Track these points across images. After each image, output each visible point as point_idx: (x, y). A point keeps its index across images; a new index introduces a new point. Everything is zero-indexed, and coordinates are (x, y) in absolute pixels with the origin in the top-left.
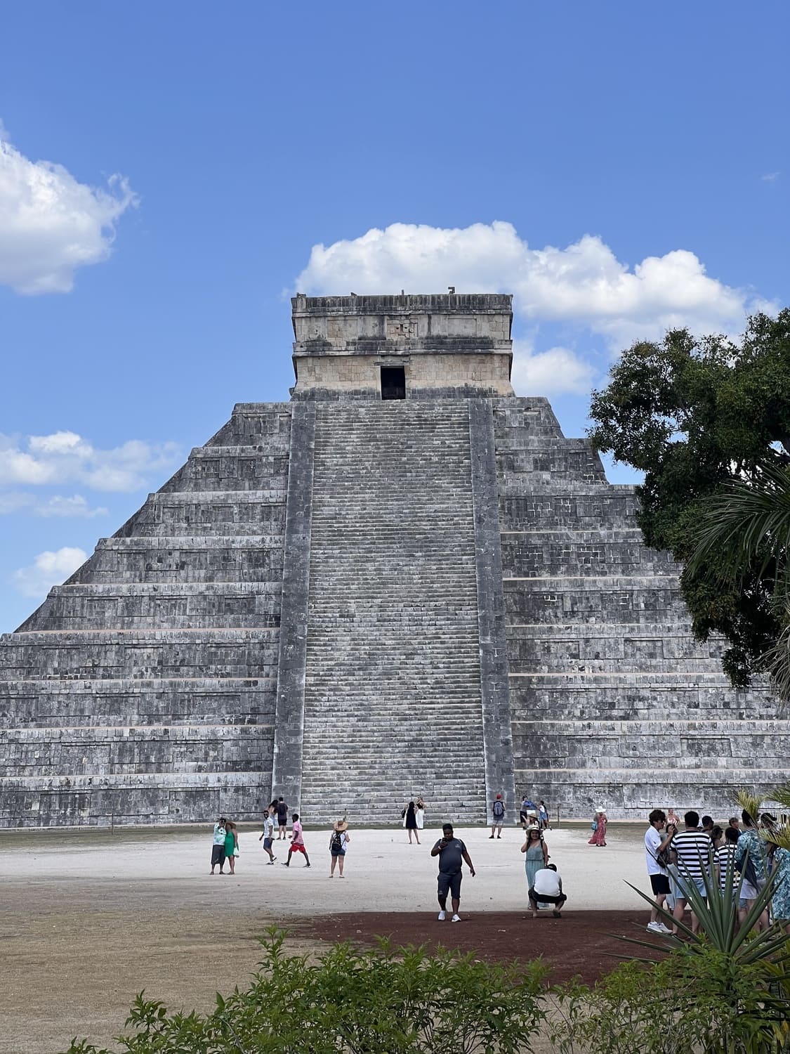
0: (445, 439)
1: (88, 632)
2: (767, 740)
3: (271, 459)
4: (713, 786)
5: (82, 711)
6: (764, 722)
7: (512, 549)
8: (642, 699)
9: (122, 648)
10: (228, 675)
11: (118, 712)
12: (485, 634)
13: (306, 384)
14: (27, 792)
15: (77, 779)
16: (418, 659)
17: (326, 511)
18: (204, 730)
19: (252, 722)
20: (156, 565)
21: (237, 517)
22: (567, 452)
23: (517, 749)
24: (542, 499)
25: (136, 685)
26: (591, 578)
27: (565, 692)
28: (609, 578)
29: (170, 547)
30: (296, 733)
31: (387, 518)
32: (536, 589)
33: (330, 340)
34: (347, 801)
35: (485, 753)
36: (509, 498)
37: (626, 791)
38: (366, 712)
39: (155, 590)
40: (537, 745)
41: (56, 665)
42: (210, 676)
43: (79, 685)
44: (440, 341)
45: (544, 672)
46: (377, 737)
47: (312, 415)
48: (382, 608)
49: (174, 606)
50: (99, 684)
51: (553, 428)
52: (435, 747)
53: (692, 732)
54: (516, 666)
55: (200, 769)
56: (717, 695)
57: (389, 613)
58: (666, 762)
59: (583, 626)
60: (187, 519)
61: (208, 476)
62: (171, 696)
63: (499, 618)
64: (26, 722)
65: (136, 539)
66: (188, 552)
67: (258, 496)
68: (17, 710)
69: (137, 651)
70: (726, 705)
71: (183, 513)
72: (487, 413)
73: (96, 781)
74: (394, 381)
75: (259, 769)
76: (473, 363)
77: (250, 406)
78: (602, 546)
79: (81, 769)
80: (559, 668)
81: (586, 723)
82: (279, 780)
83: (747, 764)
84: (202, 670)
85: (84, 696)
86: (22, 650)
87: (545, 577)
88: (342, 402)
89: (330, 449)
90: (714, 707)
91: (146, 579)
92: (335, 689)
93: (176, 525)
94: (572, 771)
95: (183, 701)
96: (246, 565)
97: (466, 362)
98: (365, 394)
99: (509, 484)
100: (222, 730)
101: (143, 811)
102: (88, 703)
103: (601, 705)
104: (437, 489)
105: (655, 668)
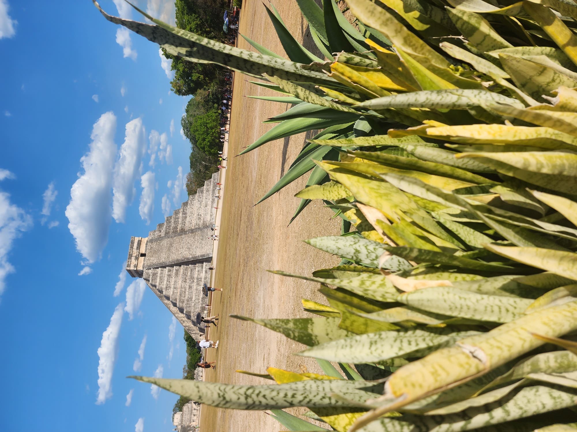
0: (154, 245)
2: (206, 197)
7: (173, 233)
8: (199, 214)
9: (182, 288)
10: (188, 272)
11: (192, 286)
16: (189, 242)
17: (164, 260)
18: (197, 272)
20: (169, 286)
24: (166, 231)
25: (188, 285)
27: (196, 224)
29: (166, 284)
30: (199, 256)
31: (166, 251)
32: (180, 230)
33: (134, 264)
34: (210, 247)
35: (204, 230)
36: (165, 235)
37: (211, 214)
38: (196, 247)
39: (173, 284)
41: (183, 298)
42: (188, 274)
43: (187, 293)
44: (137, 247)
45: (193, 227)
46: (200, 245)
47: (147, 266)
48: (180, 248)
49: (176, 282)
50: (187, 290)
51: (155, 231)
52: (203, 237)
53: (204, 207)
55: (202, 272)
59: (187, 223)
60: (162, 282)
62: (190, 279)
67: (159, 273)
68: (190, 302)
69: (182, 286)
70: (201, 203)
71: (160, 283)
72: (151, 240)
74: (143, 255)
75: (203, 264)
76: (142, 243)
78: (175, 222)
80: (193, 225)
81: (201, 221)
83: (209, 199)
84: (187, 276)
86: (180, 303)
87: (178, 229)
89: (153, 262)
92: (192, 252)
95: (191, 277)
96: (171, 272)
98: (144, 259)
100: (197, 270)
102: (190, 291)
103: (199, 219)
104: (162, 245)
105: (194, 213)
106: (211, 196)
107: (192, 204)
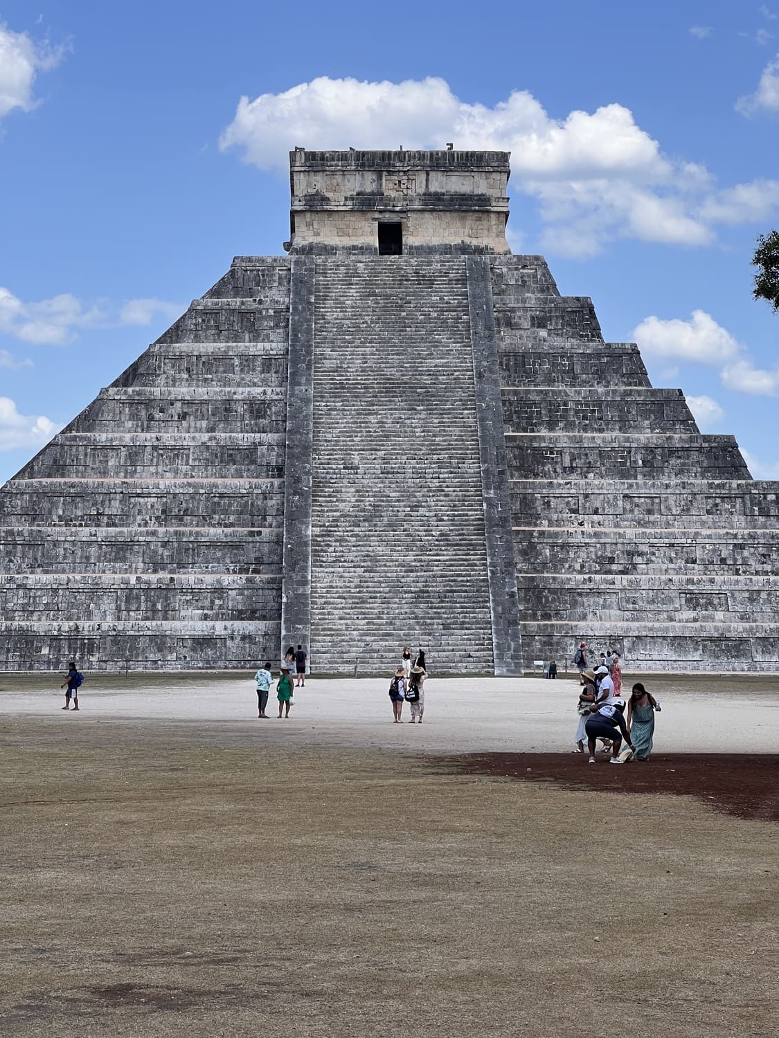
0: (442, 294)
1: (92, 480)
2: (764, 595)
3: (271, 312)
4: (711, 639)
5: (88, 558)
6: (761, 578)
7: (511, 404)
8: (641, 554)
9: (126, 497)
10: (232, 525)
11: (124, 560)
12: (488, 488)
13: (304, 238)
14: (36, 636)
15: (85, 625)
16: (422, 511)
17: (328, 364)
18: (209, 579)
19: (256, 571)
20: (158, 415)
21: (237, 369)
22: (564, 310)
23: (520, 600)
24: (539, 356)
25: (141, 534)
26: (589, 435)
27: (565, 546)
28: (607, 435)
29: (172, 397)
30: (304, 583)
31: (388, 371)
32: (535, 445)
33: (328, 195)
34: (356, 651)
35: (491, 604)
36: (507, 355)
37: (626, 643)
38: (372, 563)
39: (158, 439)
40: (539, 598)
41: (61, 512)
42: (214, 526)
43: (84, 533)
44: (438, 197)
45: (544, 526)
46: (384, 588)
47: (311, 270)
48: (385, 460)
49: (177, 455)
50: (103, 532)
51: (548, 286)
52: (441, 597)
53: (690, 587)
54: (517, 520)
55: (206, 617)
56: (714, 551)
57: (393, 465)
58: (665, 615)
59: (583, 482)
60: (188, 370)
61: (208, 328)
62: (176, 545)
63: (502, 472)
64: (32, 569)
65: (137, 389)
66: (189, 403)
67: (258, 348)
68: (23, 557)
69: (141, 500)
70: (723, 561)
71: (185, 364)
72: (485, 270)
73: (105, 627)
74: (391, 238)
75: (264, 618)
76: (470, 220)
77: (250, 260)
78: (599, 403)
79: (89, 615)
80: (558, 523)
81: (586, 576)
82: (287, 629)
83: (743, 618)
84: (206, 520)
85: (90, 543)
86: (27, 497)
87: (544, 432)
88: (340, 257)
89: (330, 303)
90: (712, 563)
91: (148, 429)
92: (341, 540)
93: (178, 376)
94: (574, 623)
95: (187, 550)
96: (247, 417)
97: (463, 219)
98: (362, 250)
99: (507, 340)
100: (227, 579)
101: (152, 657)
102: (93, 551)
103: (600, 560)
104: (436, 344)
105: (653, 524)
107: (718, 501)
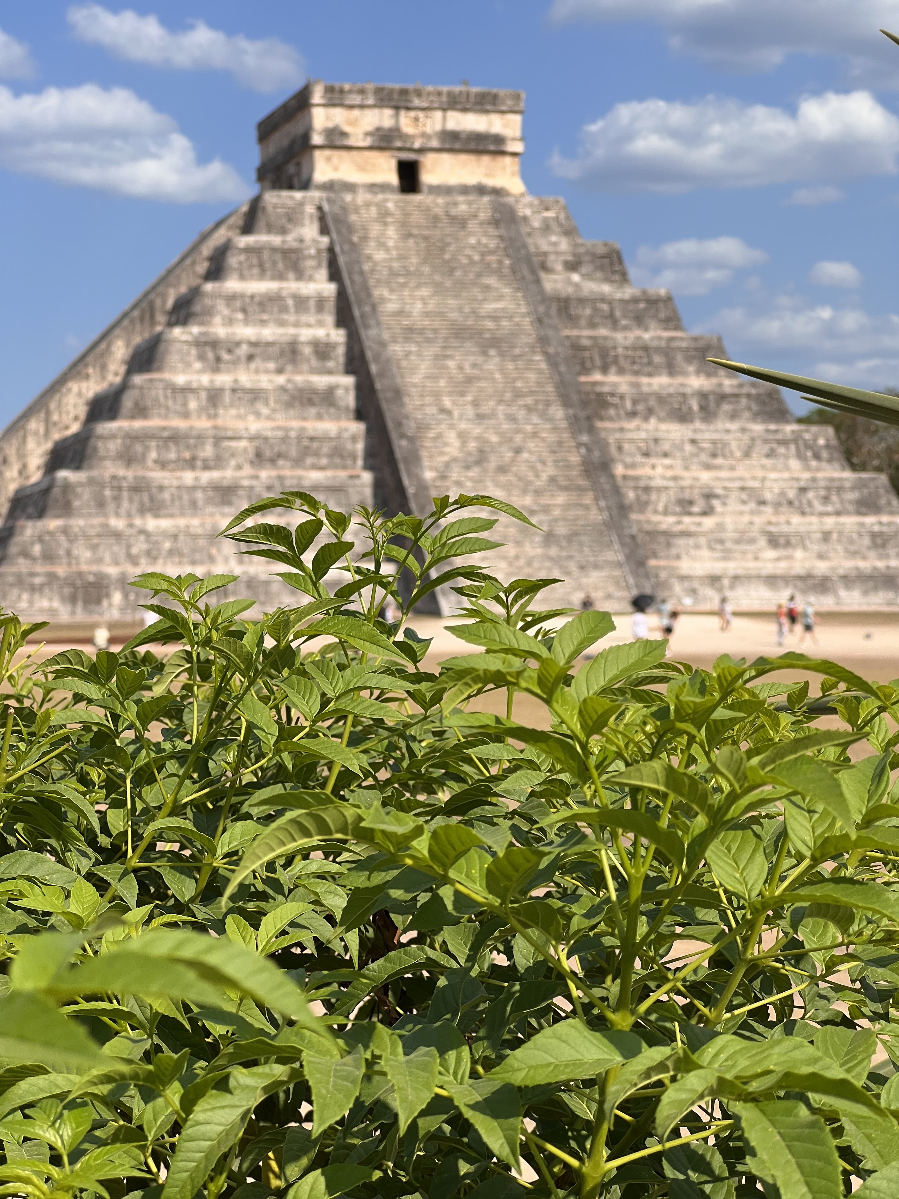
1: (178, 423)
2: (835, 536)
3: (312, 252)
4: (799, 578)
5: (194, 502)
8: (716, 497)
9: (219, 440)
10: (326, 468)
11: (230, 504)
12: (581, 432)
13: (325, 174)
20: (226, 356)
21: (292, 310)
22: (593, 255)
24: (581, 301)
26: (644, 380)
27: (647, 489)
28: (660, 380)
29: (236, 338)
35: (615, 547)
36: (555, 299)
37: (724, 582)
39: (235, 382)
42: (310, 469)
43: (188, 477)
44: (455, 136)
47: (342, 207)
49: (256, 399)
50: (206, 477)
56: (782, 495)
58: (752, 555)
59: (648, 426)
60: (244, 310)
65: (202, 331)
66: (256, 345)
68: (131, 500)
70: (790, 503)
71: (238, 303)
74: (409, 177)
76: (486, 159)
78: (646, 349)
80: (633, 466)
83: (822, 558)
84: (298, 462)
85: (194, 488)
86: (119, 441)
87: (597, 377)
88: (367, 196)
89: (372, 244)
90: (782, 505)
91: (219, 371)
93: (233, 316)
94: (673, 564)
96: (314, 359)
97: (479, 160)
98: (383, 187)
102: (198, 495)
103: (680, 502)
104: (487, 288)
105: (718, 468)
106: (847, 565)
107: (774, 445)
